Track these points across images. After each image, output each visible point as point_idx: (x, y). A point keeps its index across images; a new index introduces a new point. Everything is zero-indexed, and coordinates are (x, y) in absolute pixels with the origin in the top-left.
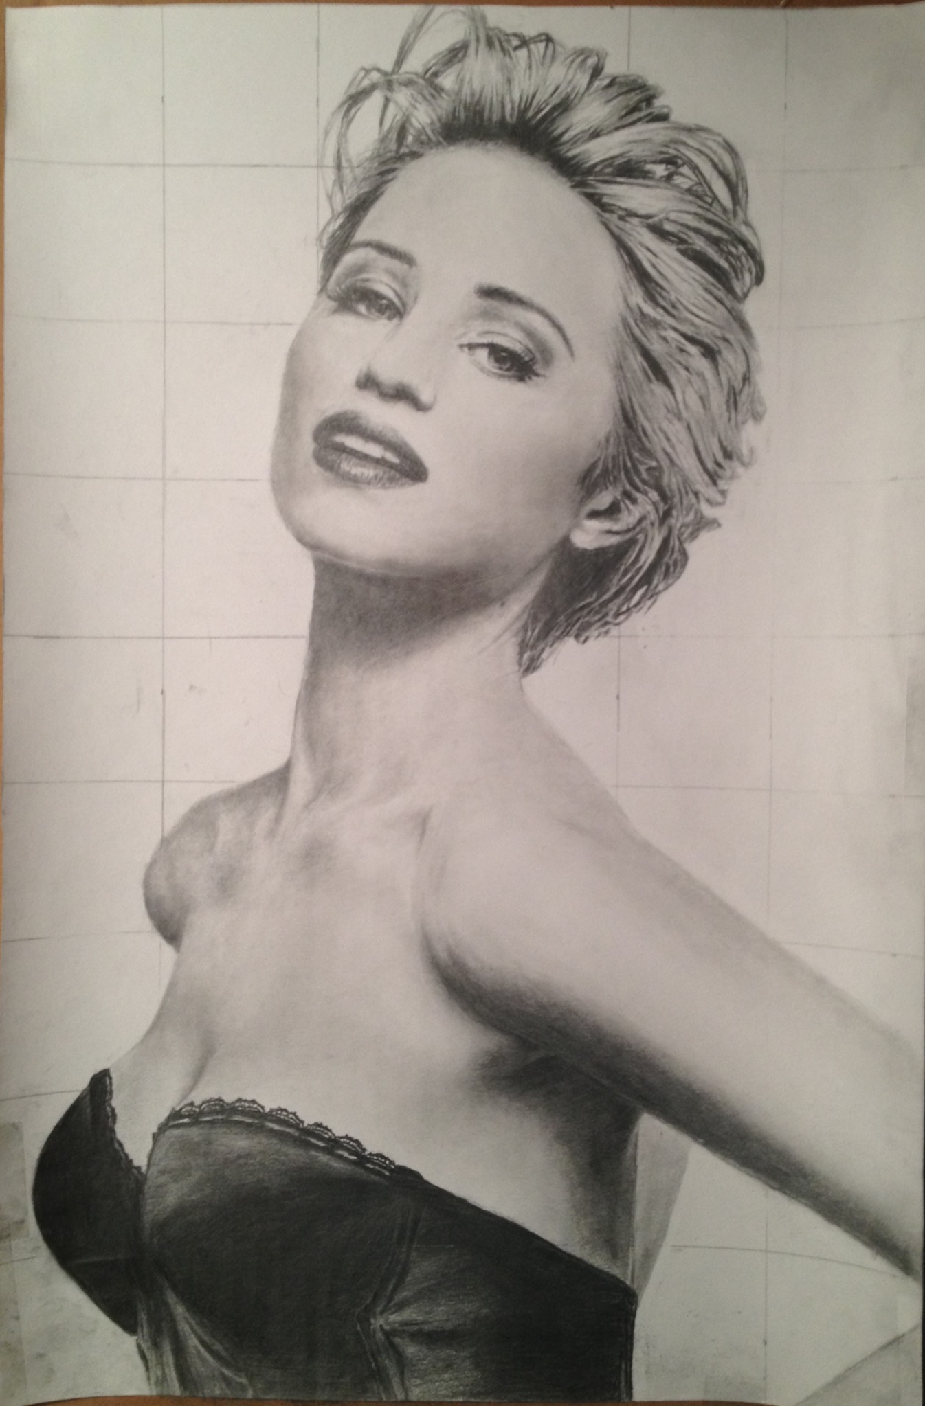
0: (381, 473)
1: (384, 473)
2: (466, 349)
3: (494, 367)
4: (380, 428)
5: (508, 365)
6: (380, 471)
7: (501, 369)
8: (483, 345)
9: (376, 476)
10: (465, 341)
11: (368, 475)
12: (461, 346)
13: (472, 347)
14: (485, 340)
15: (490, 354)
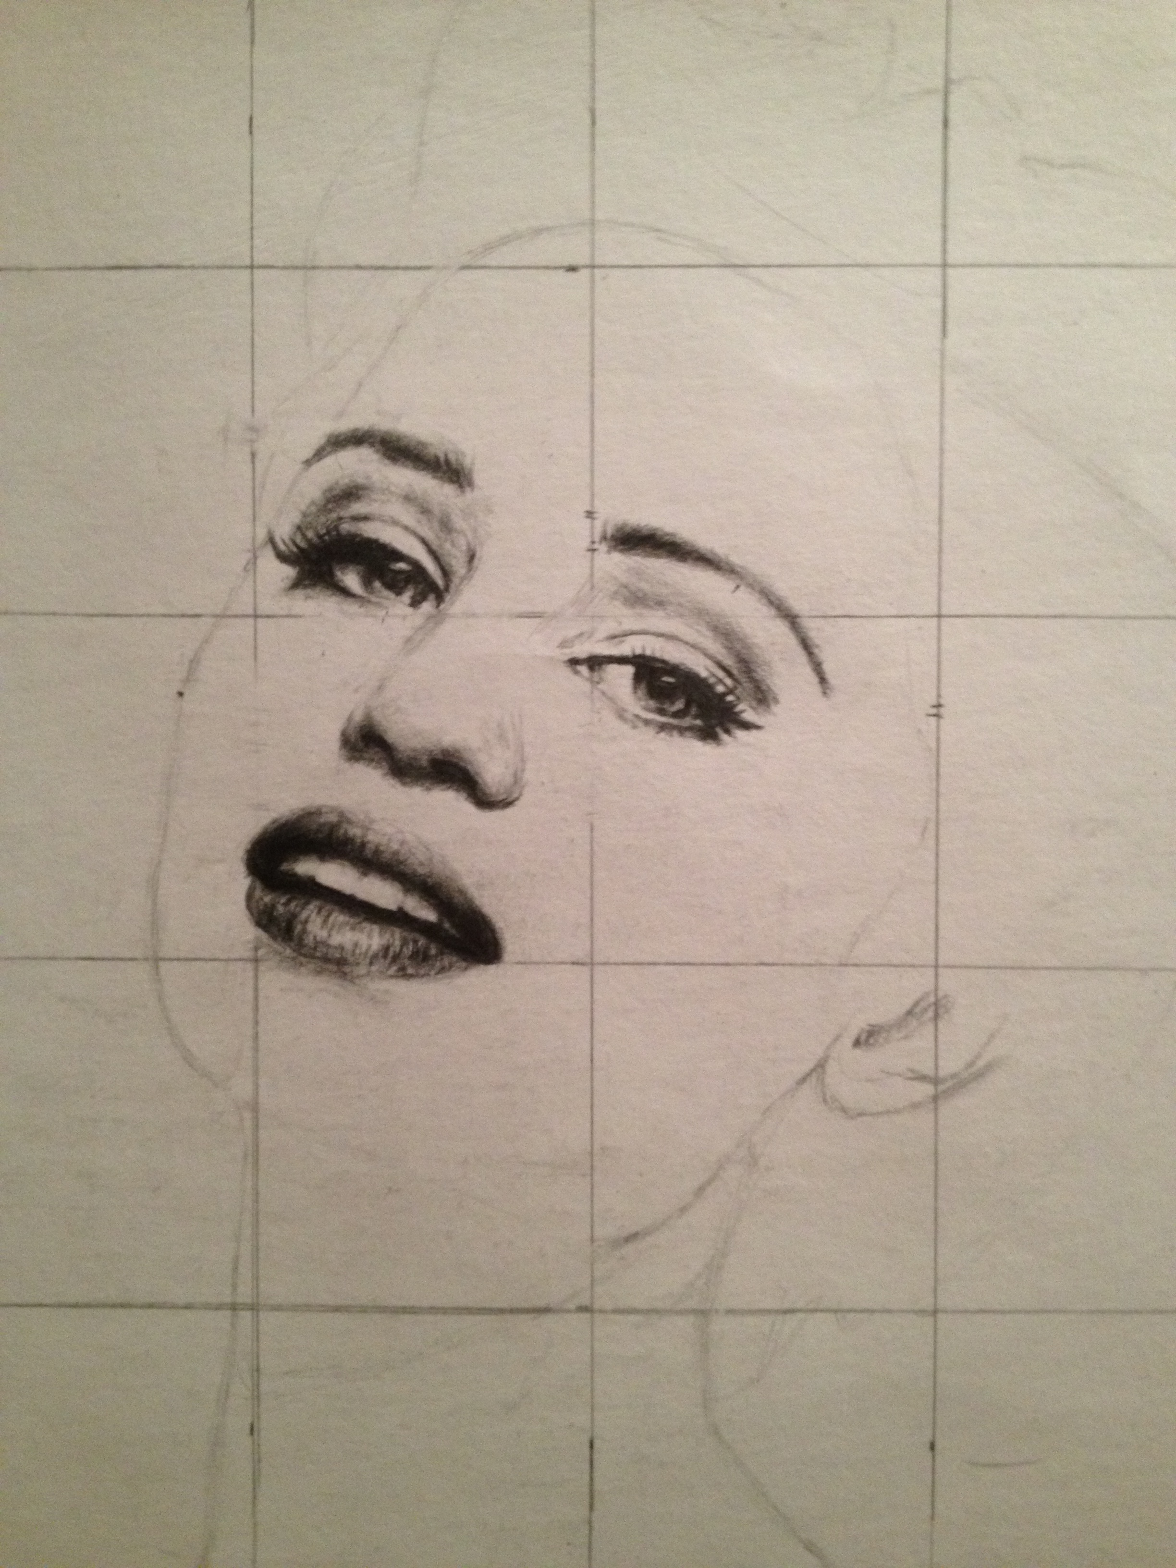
0: (398, 943)
1: (404, 943)
2: (583, 669)
3: (646, 709)
4: (395, 846)
5: (679, 705)
6: (395, 937)
7: (661, 712)
8: (621, 660)
9: (386, 949)
10: (582, 650)
11: (370, 946)
12: (574, 662)
13: (595, 663)
14: (625, 649)
15: (638, 678)
